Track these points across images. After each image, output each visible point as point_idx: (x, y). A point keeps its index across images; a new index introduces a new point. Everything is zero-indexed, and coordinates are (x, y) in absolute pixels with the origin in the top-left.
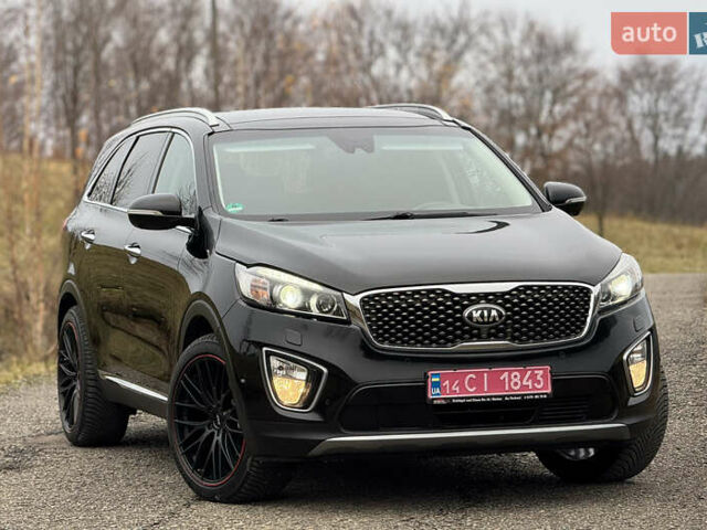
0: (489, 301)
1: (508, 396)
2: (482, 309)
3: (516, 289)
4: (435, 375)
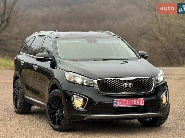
0: (129, 82)
2: (127, 84)
4: (115, 100)
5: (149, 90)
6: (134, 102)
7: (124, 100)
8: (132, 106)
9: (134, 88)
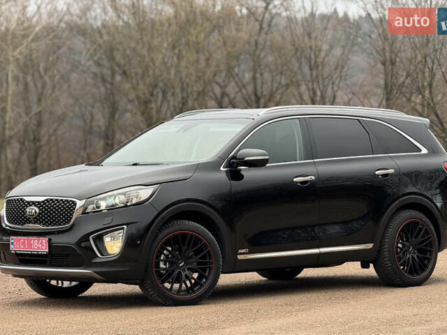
0: (36, 206)
2: (32, 209)
3: (47, 200)
4: (12, 239)
5: (67, 222)
6: (34, 244)
7: (23, 239)
8: (32, 252)
9: (41, 218)
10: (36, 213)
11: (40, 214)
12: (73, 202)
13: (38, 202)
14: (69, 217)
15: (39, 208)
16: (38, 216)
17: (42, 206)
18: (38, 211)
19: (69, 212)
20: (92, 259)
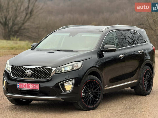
0: (30, 70)
1: (31, 89)
2: (28, 71)
3: (37, 68)
4: (18, 84)
5: (48, 77)
6: (31, 86)
7: (24, 84)
8: (30, 89)
9: (34, 75)
10: (31, 73)
11: (33, 73)
12: (50, 69)
13: (32, 68)
14: (49, 75)
15: (33, 71)
16: (33, 74)
17: (34, 70)
18: (32, 72)
19: (49, 73)
20: (60, 93)
